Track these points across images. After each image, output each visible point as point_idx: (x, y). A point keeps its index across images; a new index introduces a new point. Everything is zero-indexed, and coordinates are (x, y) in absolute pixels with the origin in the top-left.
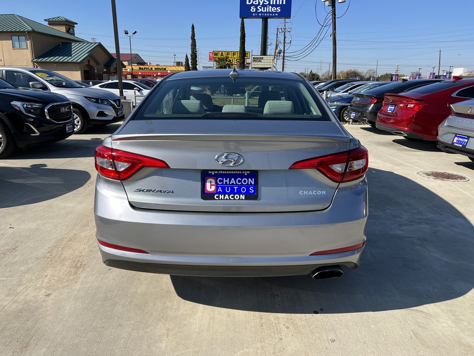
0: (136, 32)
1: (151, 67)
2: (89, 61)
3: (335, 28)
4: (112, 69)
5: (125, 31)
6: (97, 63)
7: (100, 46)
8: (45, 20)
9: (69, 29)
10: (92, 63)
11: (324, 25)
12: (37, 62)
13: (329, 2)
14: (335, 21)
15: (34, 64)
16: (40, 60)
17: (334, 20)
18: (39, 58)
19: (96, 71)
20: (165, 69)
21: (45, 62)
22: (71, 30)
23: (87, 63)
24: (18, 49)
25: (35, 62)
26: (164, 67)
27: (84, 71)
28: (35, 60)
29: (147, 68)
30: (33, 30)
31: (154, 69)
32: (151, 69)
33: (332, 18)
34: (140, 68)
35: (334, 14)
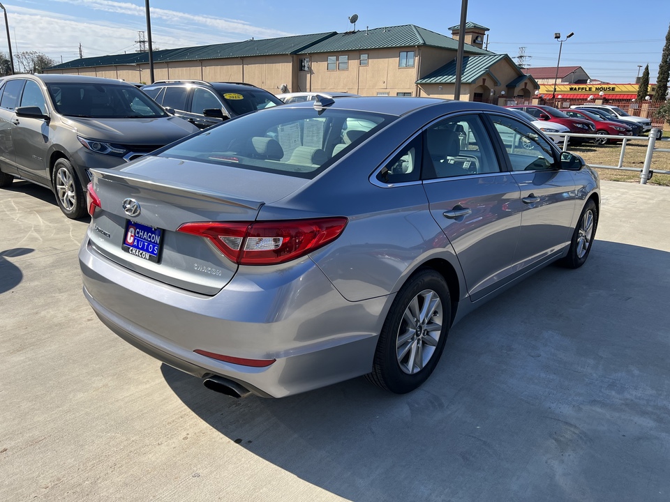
0: (572, 34)
1: (590, 86)
2: (484, 80)
4: (517, 91)
5: (556, 34)
6: (496, 83)
7: (506, 58)
8: (449, 29)
9: (477, 38)
10: (488, 83)
12: (421, 84)
15: (417, 86)
16: (424, 81)
18: (424, 78)
19: (492, 94)
20: (613, 89)
21: (430, 84)
22: (479, 39)
23: (481, 84)
24: (404, 68)
25: (419, 84)
26: (612, 86)
27: (475, 94)
28: (419, 82)
29: (582, 89)
30: (425, 43)
31: (594, 89)
32: (590, 89)
34: (571, 89)
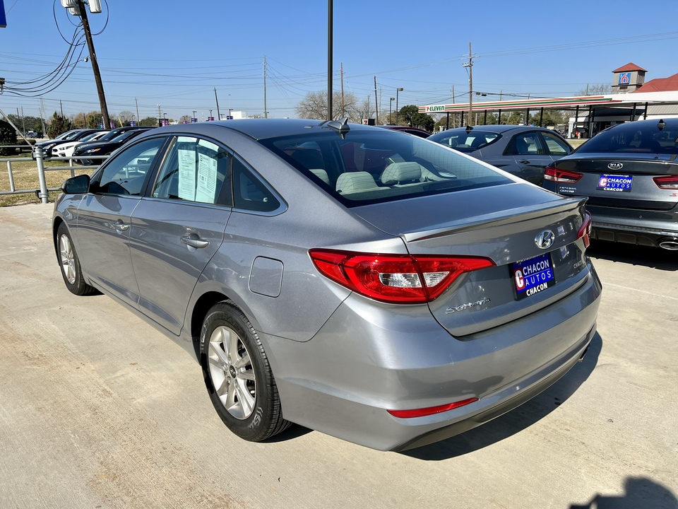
3: (92, 50)
11: (75, 44)
13: (76, 10)
14: (91, 39)
17: (89, 38)
33: (86, 34)
35: (87, 28)
